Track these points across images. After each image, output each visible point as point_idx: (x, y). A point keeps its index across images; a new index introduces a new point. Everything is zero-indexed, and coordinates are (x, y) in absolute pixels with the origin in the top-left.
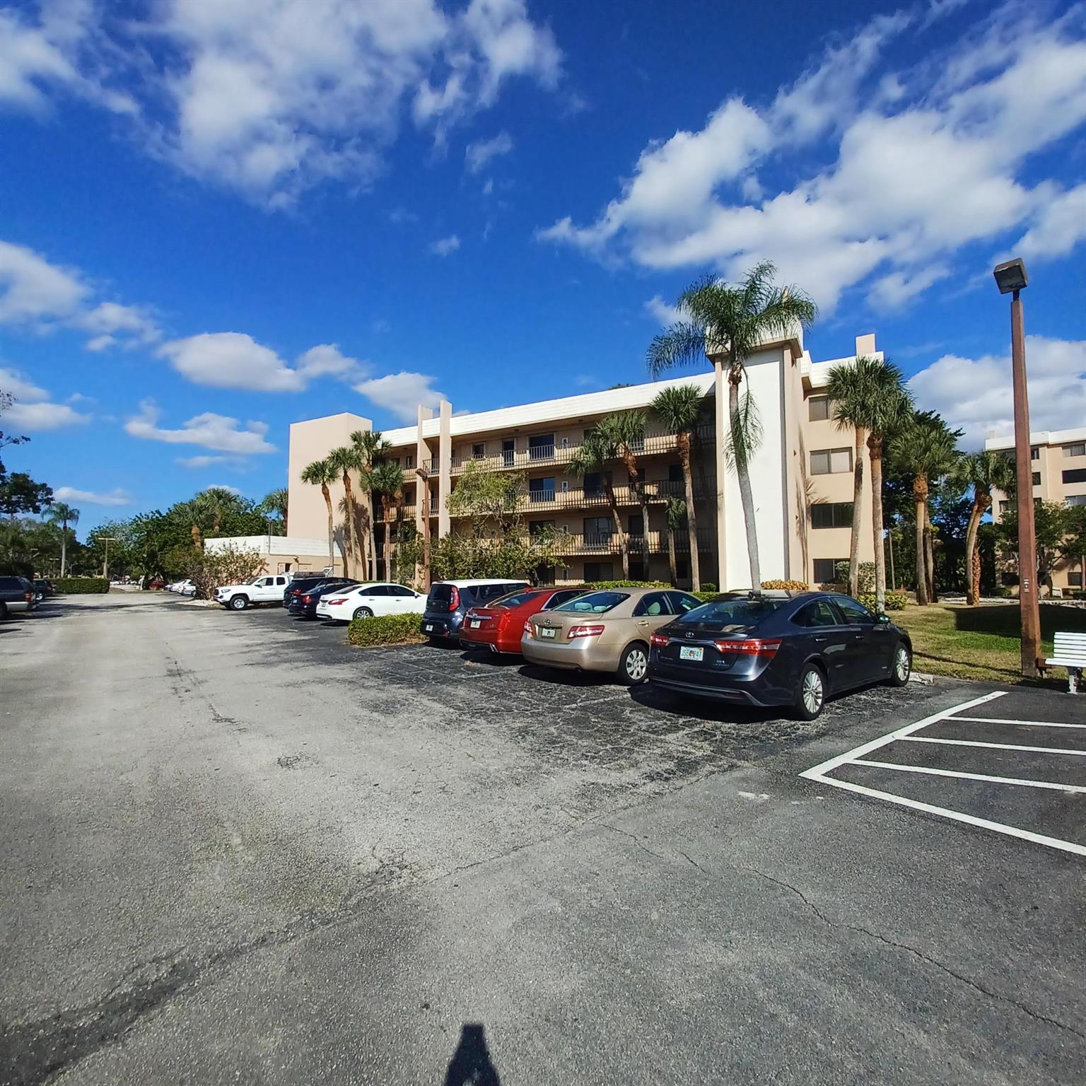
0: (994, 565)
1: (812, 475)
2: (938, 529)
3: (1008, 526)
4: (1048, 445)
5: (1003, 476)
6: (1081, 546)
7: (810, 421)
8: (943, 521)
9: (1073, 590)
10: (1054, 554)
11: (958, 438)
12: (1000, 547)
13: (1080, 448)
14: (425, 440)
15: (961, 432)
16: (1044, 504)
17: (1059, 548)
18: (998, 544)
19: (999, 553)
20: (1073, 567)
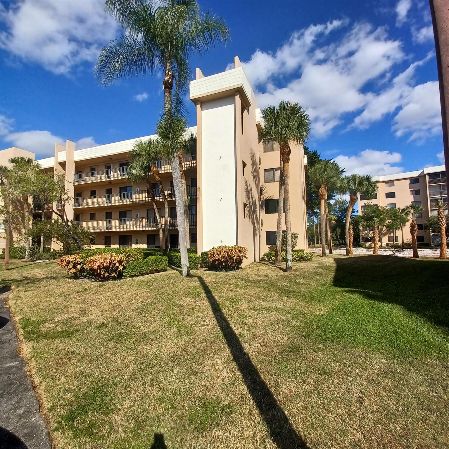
0: (359, 234)
1: (265, 183)
2: (337, 218)
3: (365, 217)
4: (380, 182)
5: (363, 185)
6: (394, 225)
7: (264, 152)
8: (340, 215)
9: (390, 244)
10: (383, 228)
11: (343, 173)
12: (362, 225)
13: (392, 183)
14: (59, 163)
15: (344, 171)
16: (379, 207)
17: (385, 226)
18: (361, 224)
19: (361, 228)
20: (390, 234)
